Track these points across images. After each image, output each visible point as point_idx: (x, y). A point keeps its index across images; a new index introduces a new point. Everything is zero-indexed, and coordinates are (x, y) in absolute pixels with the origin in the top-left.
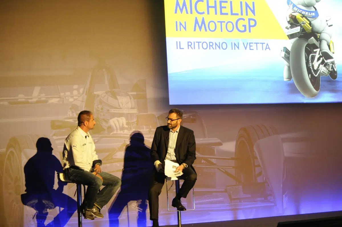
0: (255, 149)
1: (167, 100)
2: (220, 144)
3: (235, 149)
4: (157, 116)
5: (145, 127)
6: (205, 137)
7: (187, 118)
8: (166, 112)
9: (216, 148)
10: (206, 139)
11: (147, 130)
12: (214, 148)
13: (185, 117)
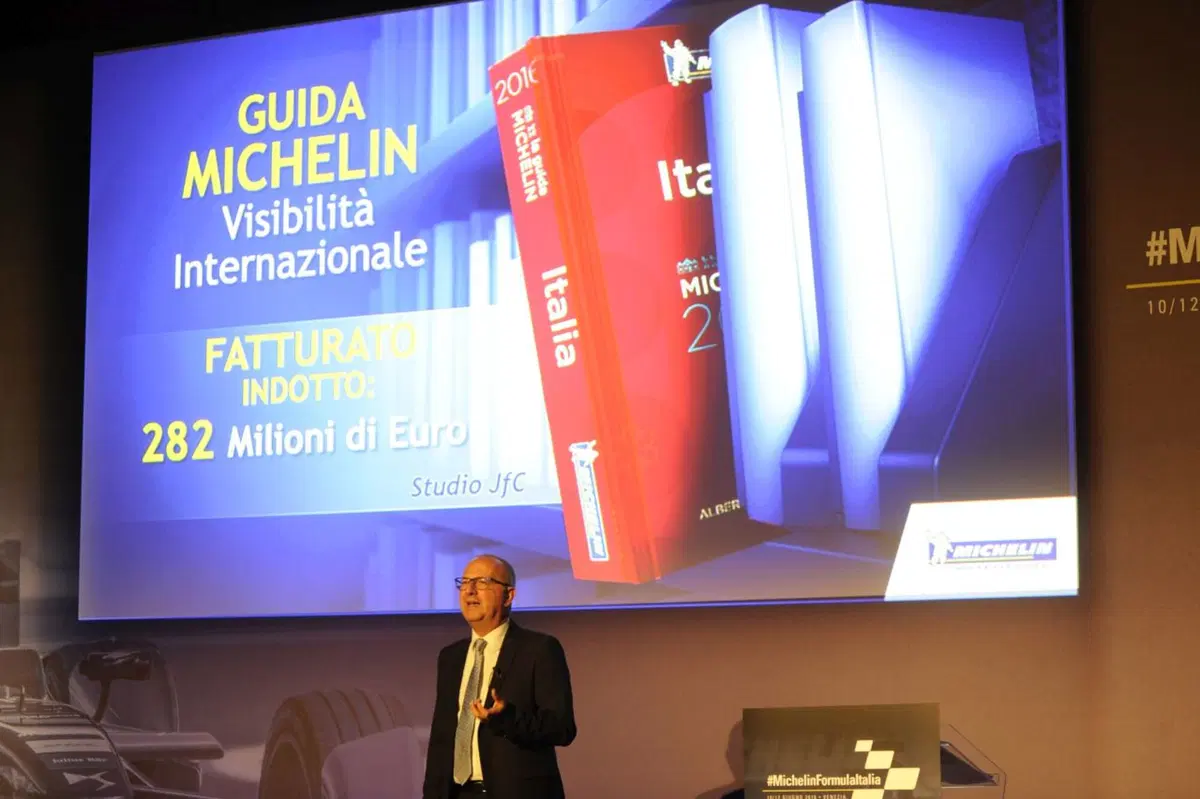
0: (326, 775)
1: (72, 604)
2: (216, 753)
3: (263, 772)
4: (41, 657)
5: (7, 689)
6: (172, 728)
7: (124, 662)
8: (68, 643)
9: (203, 767)
10: (174, 734)
11: (14, 699)
12: (197, 765)
13: (120, 661)
